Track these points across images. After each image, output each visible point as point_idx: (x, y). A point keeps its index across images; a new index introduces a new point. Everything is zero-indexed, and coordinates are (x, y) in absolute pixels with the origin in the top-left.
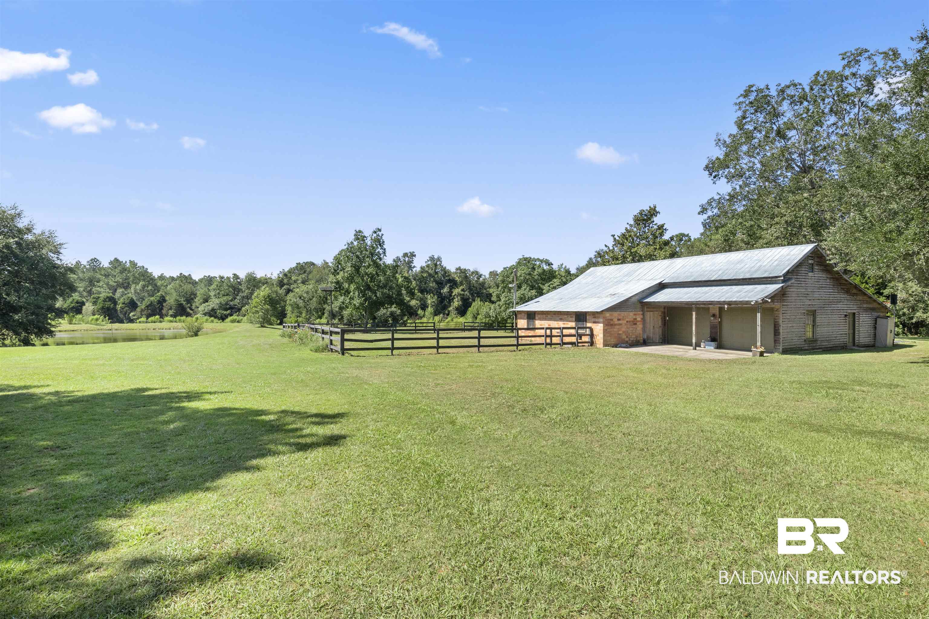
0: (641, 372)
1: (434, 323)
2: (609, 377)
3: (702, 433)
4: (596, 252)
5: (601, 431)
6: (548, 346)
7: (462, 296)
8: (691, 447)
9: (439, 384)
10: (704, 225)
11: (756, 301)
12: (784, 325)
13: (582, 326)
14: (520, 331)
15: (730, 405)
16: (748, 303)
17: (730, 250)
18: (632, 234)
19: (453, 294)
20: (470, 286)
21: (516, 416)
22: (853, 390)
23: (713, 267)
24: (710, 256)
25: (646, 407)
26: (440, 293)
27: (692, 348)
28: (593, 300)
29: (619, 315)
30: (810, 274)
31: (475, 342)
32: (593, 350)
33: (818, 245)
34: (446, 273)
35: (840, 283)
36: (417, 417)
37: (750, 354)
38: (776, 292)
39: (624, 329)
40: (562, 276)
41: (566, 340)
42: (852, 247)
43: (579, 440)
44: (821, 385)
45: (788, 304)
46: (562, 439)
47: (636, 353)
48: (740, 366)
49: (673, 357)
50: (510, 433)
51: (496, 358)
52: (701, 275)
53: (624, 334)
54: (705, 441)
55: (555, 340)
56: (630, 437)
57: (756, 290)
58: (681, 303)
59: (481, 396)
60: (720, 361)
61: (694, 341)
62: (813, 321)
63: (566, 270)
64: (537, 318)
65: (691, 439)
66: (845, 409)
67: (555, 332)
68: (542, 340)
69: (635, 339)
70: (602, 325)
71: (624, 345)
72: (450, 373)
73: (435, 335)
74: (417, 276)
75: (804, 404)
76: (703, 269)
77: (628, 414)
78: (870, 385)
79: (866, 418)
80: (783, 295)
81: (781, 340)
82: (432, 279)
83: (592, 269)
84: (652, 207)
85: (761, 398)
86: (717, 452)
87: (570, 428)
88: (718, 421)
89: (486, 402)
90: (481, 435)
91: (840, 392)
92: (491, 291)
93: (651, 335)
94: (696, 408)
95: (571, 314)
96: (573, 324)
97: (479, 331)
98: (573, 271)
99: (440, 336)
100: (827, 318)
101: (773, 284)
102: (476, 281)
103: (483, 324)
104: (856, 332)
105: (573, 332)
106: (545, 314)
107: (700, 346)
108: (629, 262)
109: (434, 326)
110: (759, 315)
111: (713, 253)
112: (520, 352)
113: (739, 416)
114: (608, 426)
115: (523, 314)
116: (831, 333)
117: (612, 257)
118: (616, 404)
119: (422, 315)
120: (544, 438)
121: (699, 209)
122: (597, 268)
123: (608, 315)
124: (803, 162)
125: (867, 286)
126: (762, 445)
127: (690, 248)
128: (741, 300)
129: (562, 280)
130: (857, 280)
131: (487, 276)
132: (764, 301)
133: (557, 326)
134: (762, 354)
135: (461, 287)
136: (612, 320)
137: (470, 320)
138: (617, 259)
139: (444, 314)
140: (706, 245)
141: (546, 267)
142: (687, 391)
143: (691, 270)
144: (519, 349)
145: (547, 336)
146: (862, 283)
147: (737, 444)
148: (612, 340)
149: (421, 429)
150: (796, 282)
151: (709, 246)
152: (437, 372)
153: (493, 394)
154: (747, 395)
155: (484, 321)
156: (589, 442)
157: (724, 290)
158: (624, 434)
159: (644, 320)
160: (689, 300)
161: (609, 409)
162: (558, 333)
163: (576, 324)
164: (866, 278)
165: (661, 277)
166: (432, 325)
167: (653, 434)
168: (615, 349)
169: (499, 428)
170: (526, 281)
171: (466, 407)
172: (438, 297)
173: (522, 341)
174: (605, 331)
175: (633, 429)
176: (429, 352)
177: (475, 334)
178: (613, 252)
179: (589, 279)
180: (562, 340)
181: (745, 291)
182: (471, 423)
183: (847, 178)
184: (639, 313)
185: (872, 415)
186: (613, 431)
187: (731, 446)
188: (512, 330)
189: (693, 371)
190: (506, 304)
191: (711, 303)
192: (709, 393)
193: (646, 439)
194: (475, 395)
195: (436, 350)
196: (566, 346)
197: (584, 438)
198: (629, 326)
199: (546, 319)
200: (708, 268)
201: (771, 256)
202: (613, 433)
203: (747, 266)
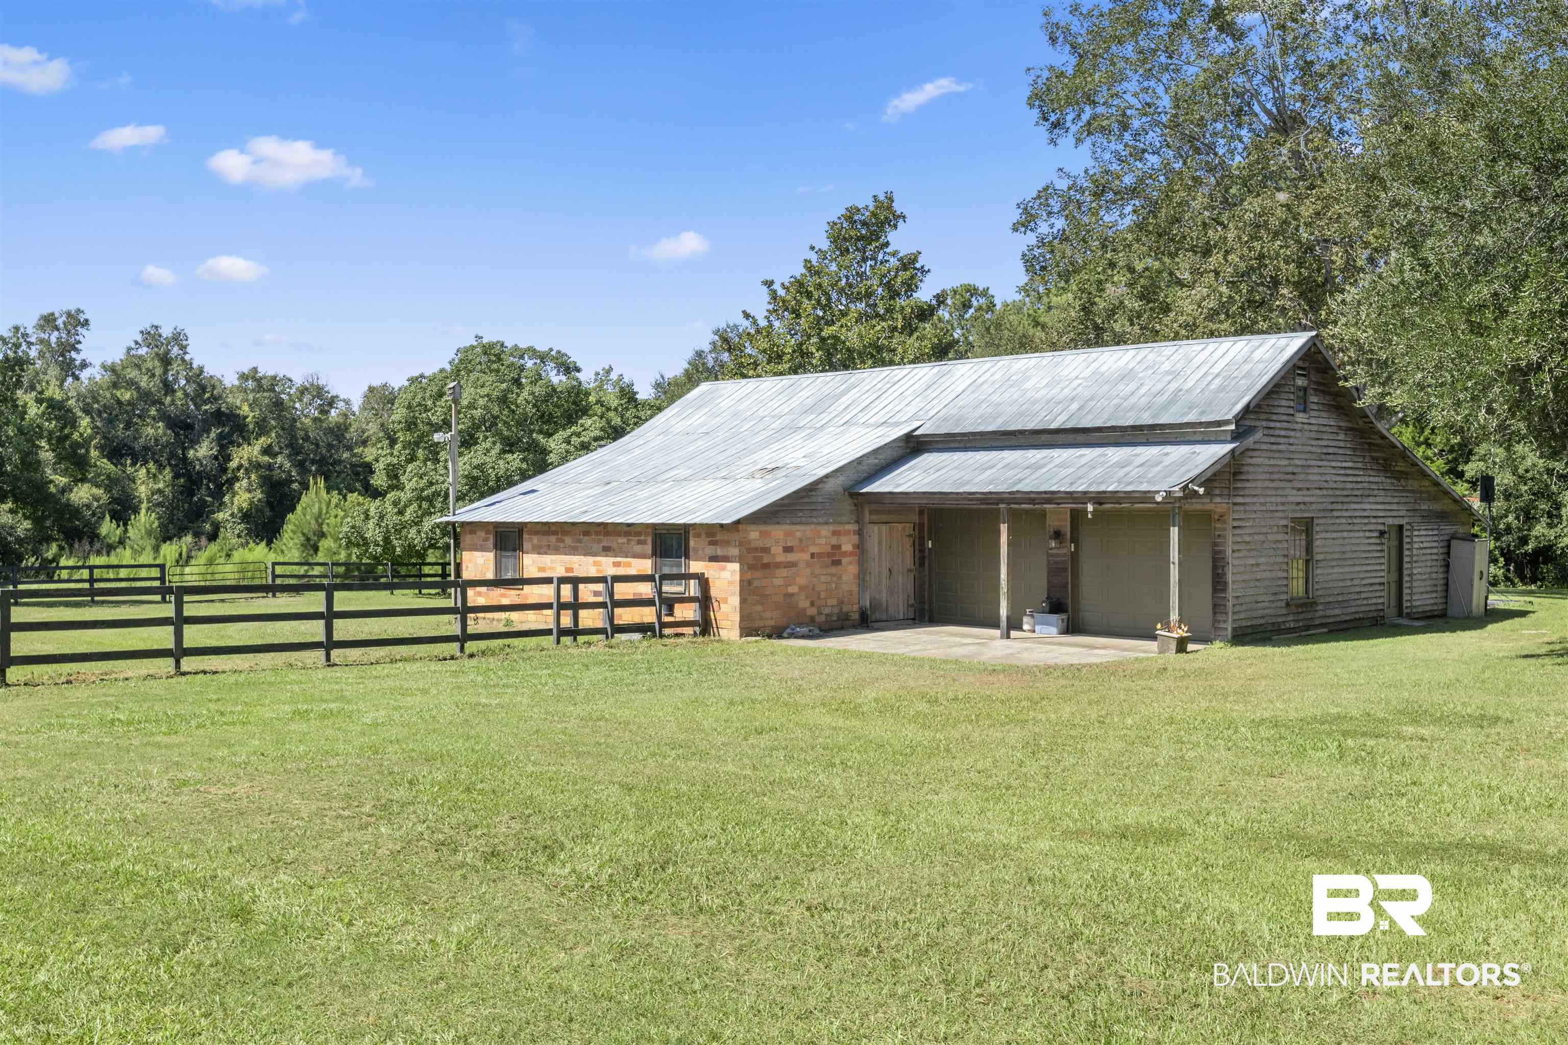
0: (856, 712)
1: (162, 567)
2: (759, 732)
3: (1029, 888)
4: (716, 332)
5: (741, 903)
6: (566, 640)
7: (263, 472)
8: (1002, 931)
9: (185, 783)
10: (1029, 262)
11: (1169, 493)
12: (1237, 562)
13: (675, 571)
14: (470, 592)
15: (1102, 798)
16: (1147, 496)
17: (1099, 342)
18: (825, 281)
19: (233, 464)
20: (294, 437)
21: (464, 877)
22: (1399, 736)
23: (1057, 389)
24: (1048, 358)
25: (869, 819)
26: (185, 458)
27: (997, 633)
28: (709, 485)
29: (789, 534)
30: (1300, 417)
31: (315, 630)
32: (709, 646)
33: (1317, 336)
34: (203, 388)
35: (1370, 444)
36: (108, 903)
37: (1153, 645)
38: (1218, 467)
39: (801, 581)
40: (609, 409)
41: (625, 616)
42: (1397, 344)
43: (673, 937)
44: (1326, 726)
45: (1248, 500)
46: (619, 939)
47: (839, 652)
48: (1127, 683)
49: (945, 662)
50: (448, 934)
51: (390, 683)
52: (1022, 414)
53: (802, 596)
54: (1039, 909)
55: (590, 618)
56: (827, 917)
57: (1168, 460)
58: (970, 496)
59: (339, 817)
60: (1074, 671)
61: (1003, 612)
62: (1307, 549)
63: (622, 390)
64: (527, 545)
65: (1001, 906)
66: (1381, 790)
67: (587, 593)
68: (544, 619)
69: (836, 611)
70: (736, 566)
71: (805, 630)
72: (225, 743)
73: (169, 611)
74: (95, 400)
75: (1286, 784)
76: (1028, 395)
77: (821, 846)
78: (1437, 721)
79: (1430, 811)
80: (1235, 474)
81: (1230, 604)
82: (153, 412)
83: (704, 387)
84: (882, 197)
85: (1183, 774)
86: (1072, 939)
87: (643, 903)
88: (1071, 846)
89: (358, 835)
90: (347, 947)
91: (1371, 743)
92: (369, 454)
93: (884, 597)
94: (1012, 812)
95: (638, 534)
96: (645, 566)
97: (330, 591)
98: (645, 392)
99: (186, 613)
100: (1340, 541)
101: (1209, 442)
102: (315, 420)
103: (341, 570)
104: (1406, 578)
105: (645, 590)
106: (555, 533)
107: (1019, 628)
108: (815, 370)
109: (162, 579)
110: (1174, 532)
111: (1054, 347)
112: (474, 662)
113: (1127, 827)
114: (761, 886)
115: (482, 534)
116: (1349, 583)
117: (764, 351)
118: (785, 816)
119: (114, 539)
120: (560, 943)
121: (1016, 215)
122: (721, 384)
123: (753, 534)
124: (1279, 101)
125: (1429, 453)
126: (1187, 906)
127: (992, 331)
128: (1130, 488)
129: (609, 422)
130: (1405, 436)
131: (357, 404)
132: (1188, 494)
133: (593, 572)
134: (1181, 645)
135: (263, 441)
136: (766, 550)
137: (295, 555)
138: (777, 357)
139: (197, 535)
140: (1037, 324)
141: (557, 379)
142: (988, 763)
143: (995, 397)
144: (468, 651)
145: (562, 606)
146: (1419, 444)
147: (1124, 909)
148: (768, 615)
149: (125, 945)
150: (1267, 439)
151: (1044, 327)
152: (175, 739)
153: (384, 807)
154: (1148, 767)
155: (342, 556)
156: (706, 943)
157: (1084, 460)
158: (809, 909)
159: (861, 548)
160: (991, 488)
161: (764, 831)
162: (596, 594)
163: (655, 567)
164: (1427, 432)
165: (911, 419)
166: (155, 573)
167: (893, 899)
168: (776, 642)
169: (406, 922)
170: (489, 423)
171: (289, 858)
172: (177, 476)
173: (478, 624)
174: (746, 587)
175: (835, 891)
176: (144, 672)
177: (314, 601)
178: (769, 334)
179: (697, 419)
180: (611, 619)
181: (1141, 460)
182: (307, 912)
183: (1383, 155)
184: (848, 527)
185: (1443, 801)
186: (777, 901)
187: (1107, 917)
188: (443, 586)
189: (1002, 702)
190: (420, 499)
191: (1051, 497)
192: (1047, 767)
193: (874, 917)
194: (320, 813)
195: (171, 661)
196: (623, 637)
197: (687, 932)
198: (817, 571)
199: (556, 550)
200: (1043, 392)
201: (1204, 362)
202: (776, 909)
203: (1143, 390)
